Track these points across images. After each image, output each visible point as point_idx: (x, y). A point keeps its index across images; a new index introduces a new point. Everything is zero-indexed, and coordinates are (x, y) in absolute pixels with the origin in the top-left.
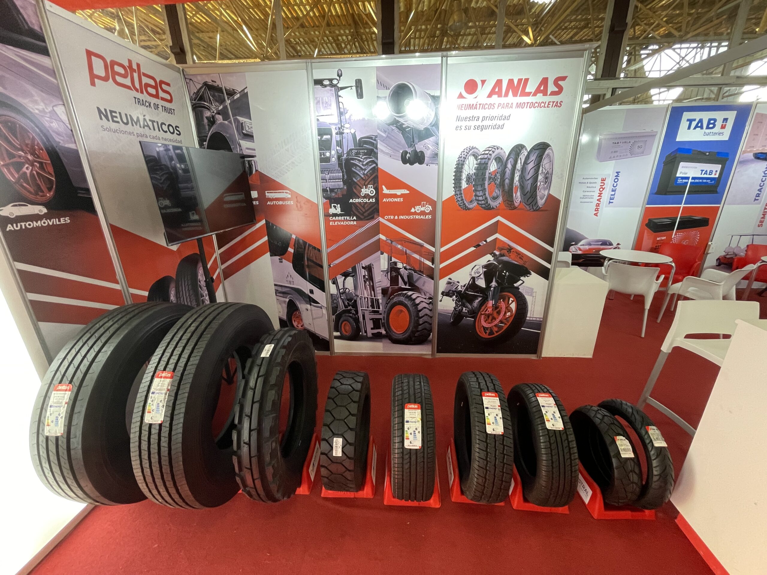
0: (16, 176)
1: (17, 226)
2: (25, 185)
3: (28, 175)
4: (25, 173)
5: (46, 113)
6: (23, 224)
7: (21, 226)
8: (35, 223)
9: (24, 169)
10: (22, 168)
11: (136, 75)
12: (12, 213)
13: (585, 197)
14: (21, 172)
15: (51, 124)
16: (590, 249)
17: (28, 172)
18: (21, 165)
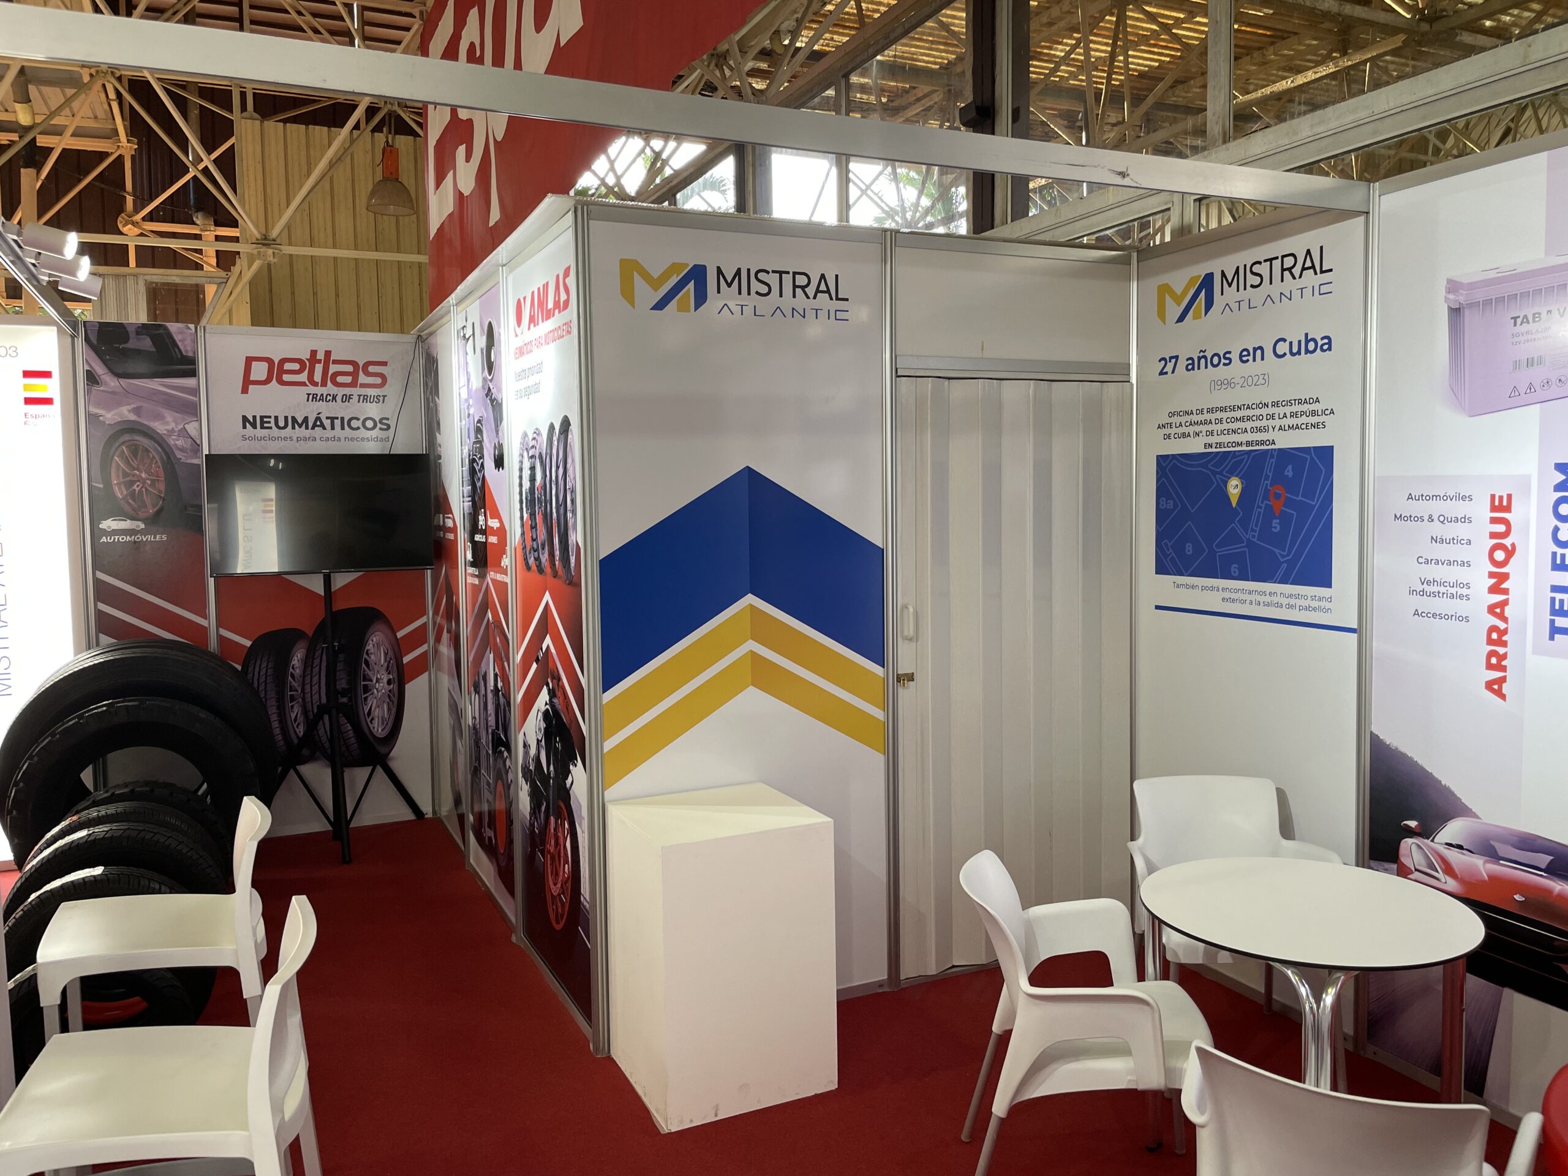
0: (125, 493)
1: (110, 539)
2: (130, 501)
3: (137, 492)
4: (135, 490)
5: (175, 432)
6: (117, 537)
7: (115, 539)
8: (128, 537)
9: (135, 487)
10: (133, 486)
11: (319, 368)
12: (109, 527)
13: (1426, 588)
14: (131, 490)
15: (177, 442)
16: (1494, 879)
17: (137, 489)
18: (132, 483)
